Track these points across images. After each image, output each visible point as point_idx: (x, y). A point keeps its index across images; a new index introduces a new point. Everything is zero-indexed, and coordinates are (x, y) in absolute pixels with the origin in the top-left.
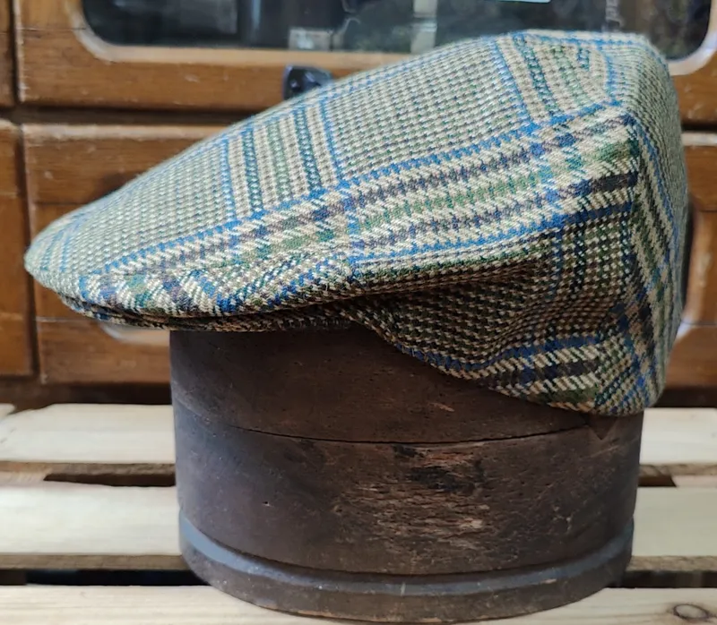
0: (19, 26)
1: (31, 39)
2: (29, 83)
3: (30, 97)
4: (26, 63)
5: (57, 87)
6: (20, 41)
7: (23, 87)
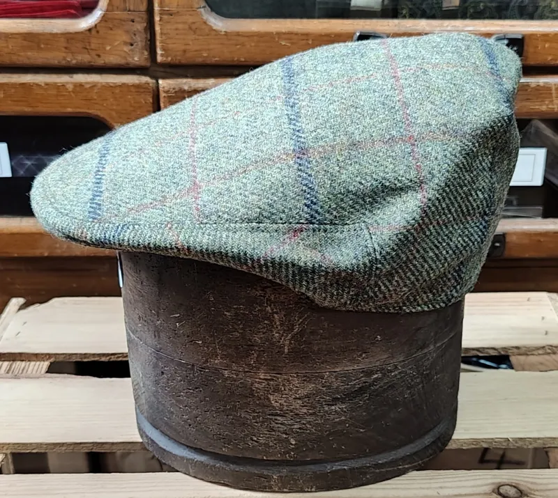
0: (157, 8)
1: (165, 17)
2: (163, 49)
3: (165, 59)
4: (161, 34)
5: (185, 51)
6: (157, 18)
7: (159, 52)
